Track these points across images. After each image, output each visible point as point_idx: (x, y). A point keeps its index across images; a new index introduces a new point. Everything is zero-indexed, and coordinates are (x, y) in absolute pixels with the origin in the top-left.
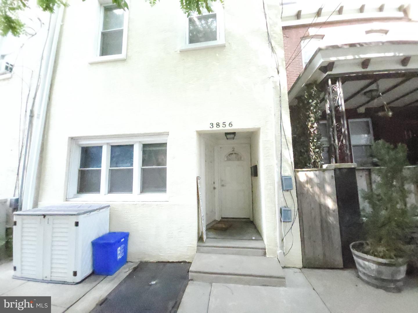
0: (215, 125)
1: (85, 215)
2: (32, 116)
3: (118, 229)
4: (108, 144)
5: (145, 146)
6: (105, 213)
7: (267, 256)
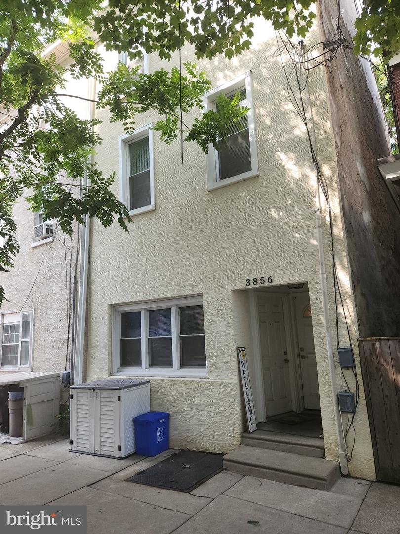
0: (252, 282)
1: (126, 390)
2: (75, 283)
3: (158, 409)
4: (145, 309)
5: (182, 309)
6: (145, 389)
7: (327, 459)
